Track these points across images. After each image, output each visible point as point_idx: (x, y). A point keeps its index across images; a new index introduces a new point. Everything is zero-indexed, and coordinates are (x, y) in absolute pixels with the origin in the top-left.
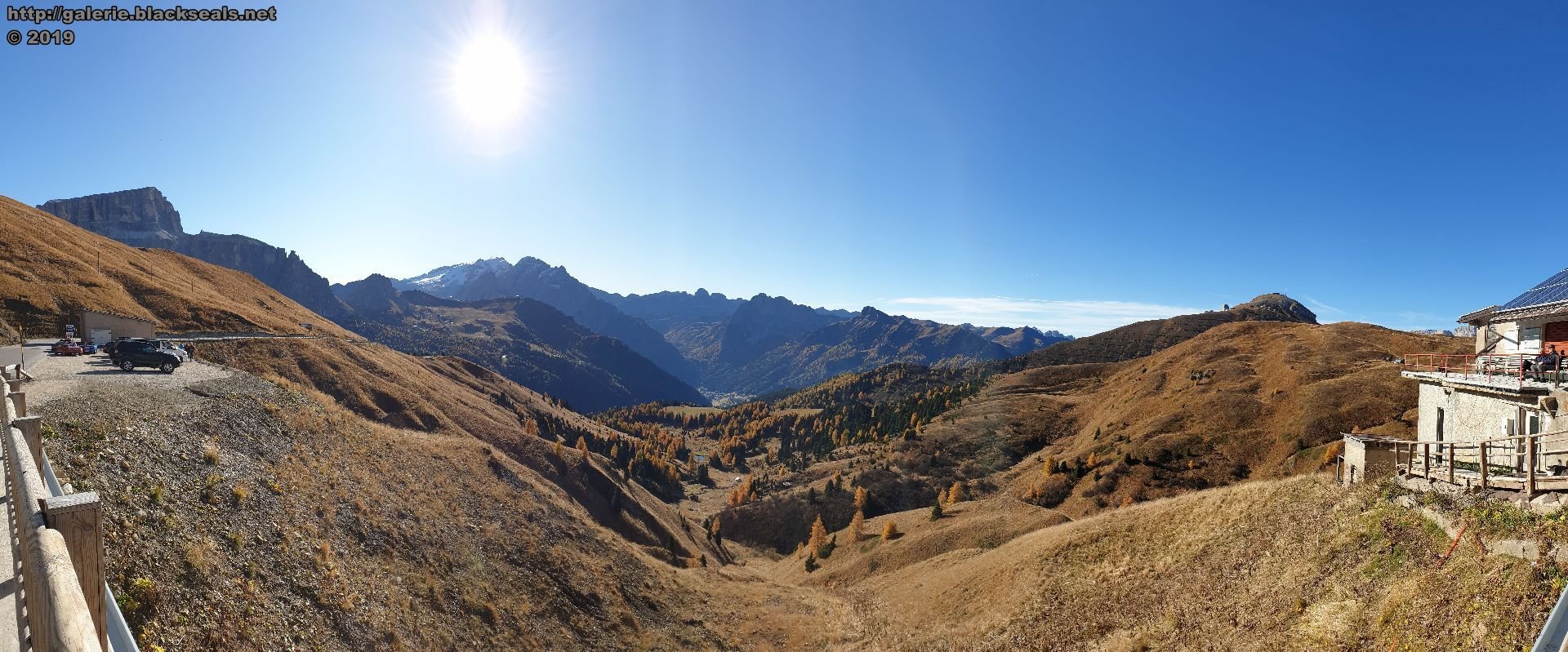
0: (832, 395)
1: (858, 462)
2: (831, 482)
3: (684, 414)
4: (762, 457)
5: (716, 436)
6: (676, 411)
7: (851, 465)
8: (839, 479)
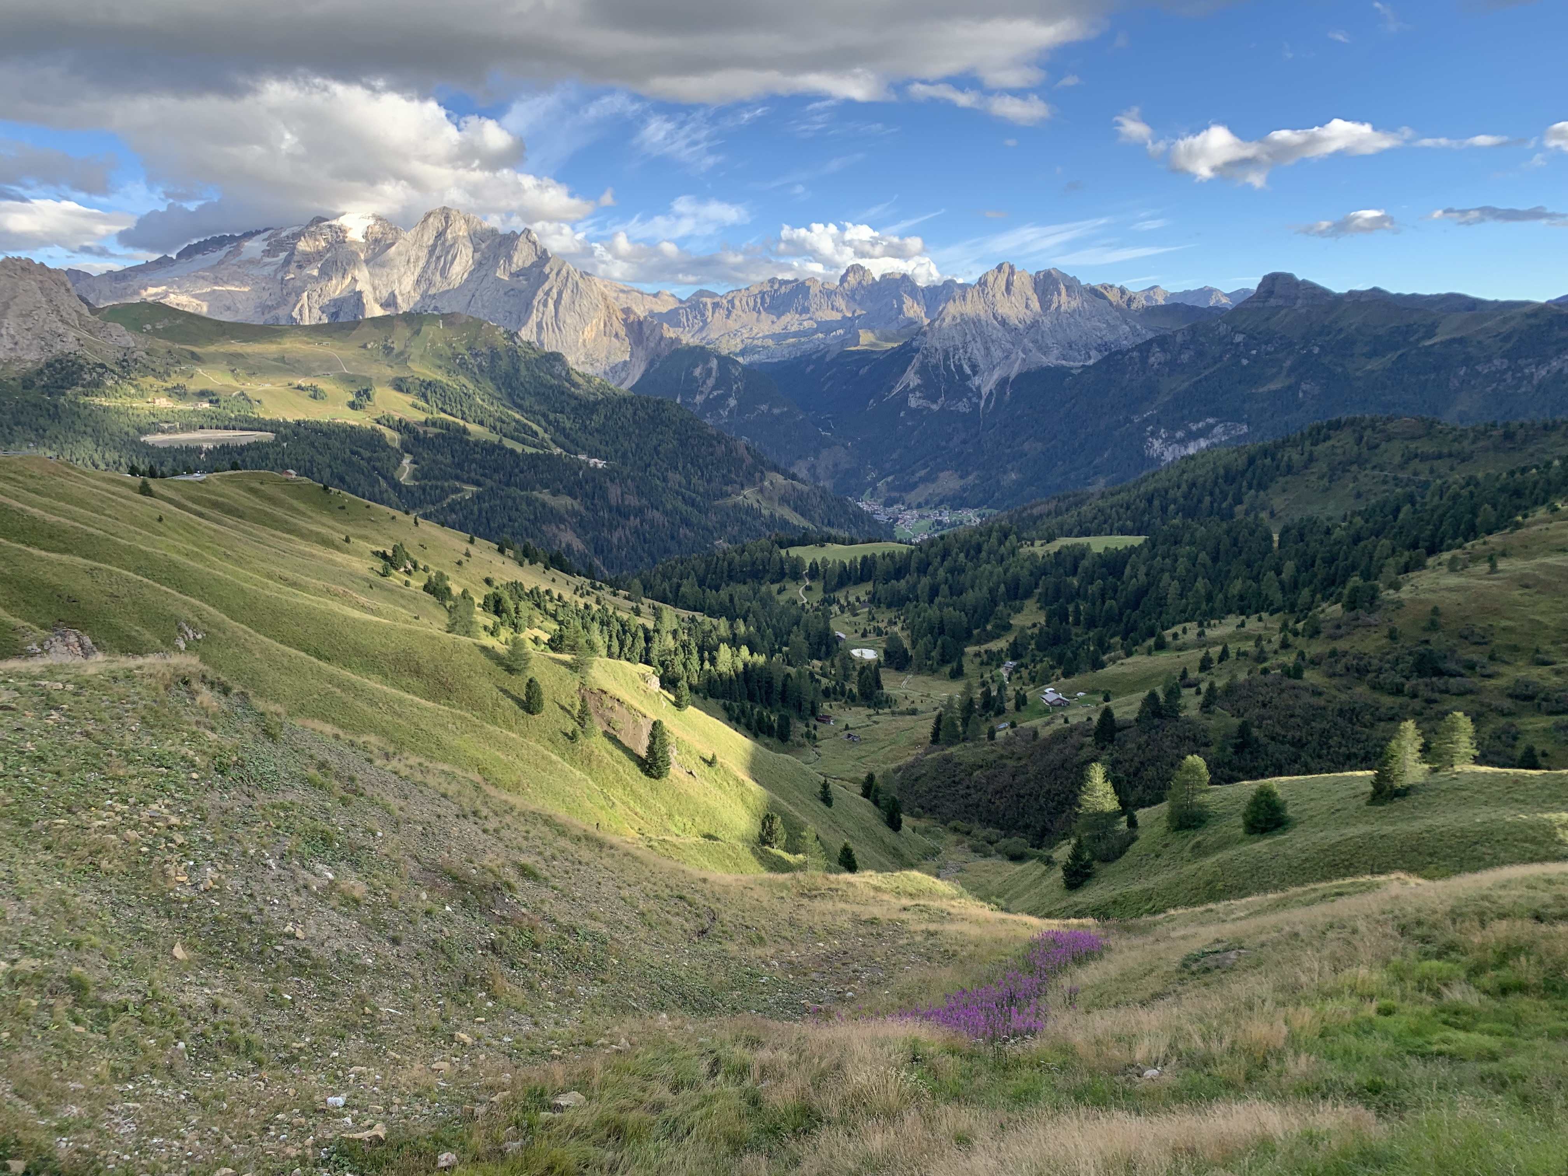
0: (1175, 501)
1: (1224, 655)
2: (1153, 696)
3: (824, 560)
4: (1000, 645)
5: (897, 602)
6: (808, 555)
7: (1205, 665)
8: (1173, 693)
